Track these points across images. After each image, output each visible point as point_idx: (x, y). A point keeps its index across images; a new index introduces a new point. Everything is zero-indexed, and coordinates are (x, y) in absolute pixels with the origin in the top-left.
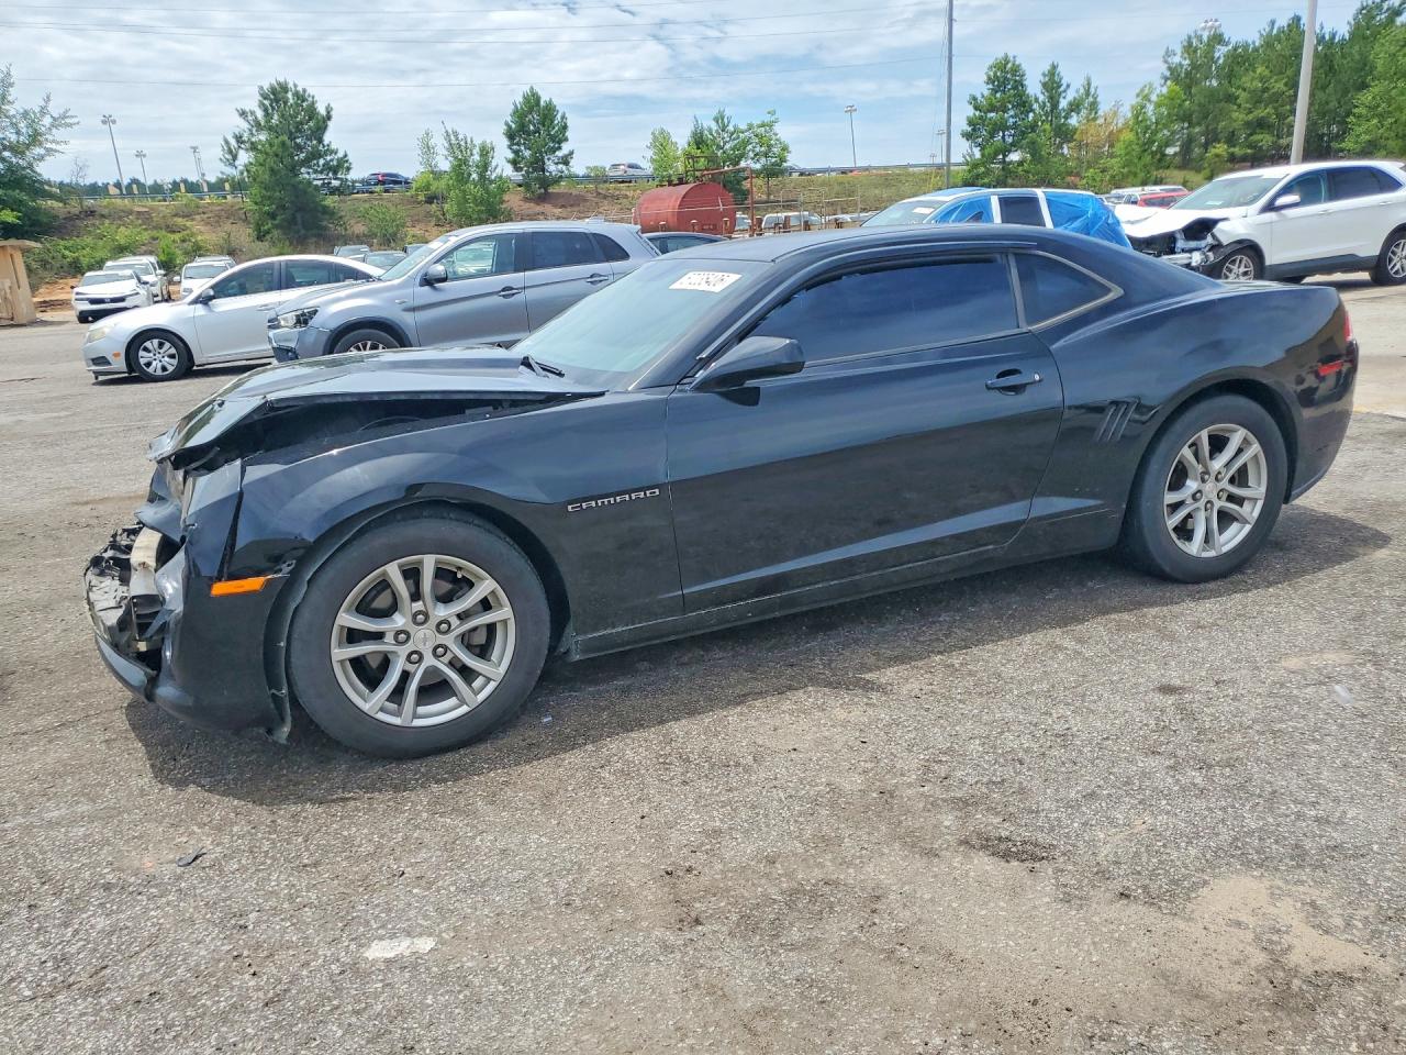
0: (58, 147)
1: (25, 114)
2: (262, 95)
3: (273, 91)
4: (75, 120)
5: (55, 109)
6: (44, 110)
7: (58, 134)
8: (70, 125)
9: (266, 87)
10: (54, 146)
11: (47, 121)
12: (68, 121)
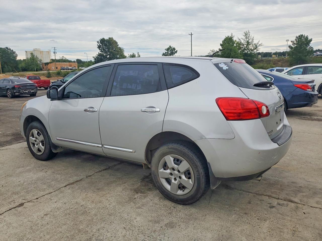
0: (259, 49)
1: (255, 44)
2: (296, 38)
3: (299, 36)
4: (263, 45)
5: (260, 43)
6: (258, 44)
7: (259, 47)
8: (262, 46)
9: (298, 36)
10: (258, 49)
11: (258, 45)
12: (262, 45)
